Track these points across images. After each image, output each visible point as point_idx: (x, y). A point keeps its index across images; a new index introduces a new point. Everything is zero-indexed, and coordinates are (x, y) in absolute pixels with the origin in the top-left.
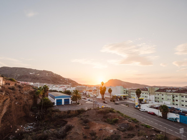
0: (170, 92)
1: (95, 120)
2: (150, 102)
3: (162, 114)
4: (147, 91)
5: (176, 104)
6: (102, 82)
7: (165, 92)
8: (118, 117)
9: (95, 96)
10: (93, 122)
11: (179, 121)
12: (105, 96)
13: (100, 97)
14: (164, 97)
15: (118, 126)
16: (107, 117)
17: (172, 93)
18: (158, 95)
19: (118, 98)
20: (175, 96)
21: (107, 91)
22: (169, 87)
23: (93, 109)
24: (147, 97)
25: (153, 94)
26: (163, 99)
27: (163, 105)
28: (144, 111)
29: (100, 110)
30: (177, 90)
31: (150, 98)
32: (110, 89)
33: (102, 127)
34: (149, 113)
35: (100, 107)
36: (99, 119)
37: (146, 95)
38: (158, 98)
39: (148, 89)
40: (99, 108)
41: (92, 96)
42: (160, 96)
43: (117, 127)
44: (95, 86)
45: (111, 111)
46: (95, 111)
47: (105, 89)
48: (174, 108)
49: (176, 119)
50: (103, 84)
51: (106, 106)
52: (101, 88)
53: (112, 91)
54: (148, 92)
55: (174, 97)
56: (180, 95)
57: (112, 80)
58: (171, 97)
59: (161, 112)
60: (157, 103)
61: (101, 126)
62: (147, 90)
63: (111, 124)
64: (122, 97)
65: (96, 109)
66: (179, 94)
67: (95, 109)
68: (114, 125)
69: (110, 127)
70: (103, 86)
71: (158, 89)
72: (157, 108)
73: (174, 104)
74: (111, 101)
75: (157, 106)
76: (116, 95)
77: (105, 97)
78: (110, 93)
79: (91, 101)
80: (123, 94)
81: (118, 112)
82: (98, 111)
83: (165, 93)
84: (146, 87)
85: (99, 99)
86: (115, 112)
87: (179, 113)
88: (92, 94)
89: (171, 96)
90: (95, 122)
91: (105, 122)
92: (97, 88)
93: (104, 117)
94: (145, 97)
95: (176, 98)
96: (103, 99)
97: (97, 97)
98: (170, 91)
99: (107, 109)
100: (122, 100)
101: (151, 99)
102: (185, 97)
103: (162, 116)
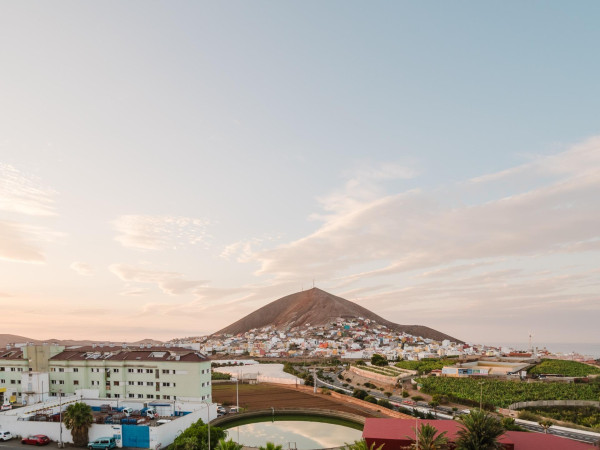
0: (98, 359)
2: (31, 399)
3: (72, 433)
4: (20, 358)
5: (116, 396)
7: (83, 359)
11: (120, 444)
14: (80, 376)
17: (102, 363)
18: (60, 370)
20: (111, 369)
22: (94, 343)
24: (20, 382)
25: (43, 369)
26: (76, 382)
27: (74, 404)
28: (8, 437)
30: (118, 352)
31: (30, 384)
34: (28, 442)
37: (16, 375)
38: (61, 382)
39: (24, 350)
42: (68, 375)
48: (109, 408)
49: (113, 440)
54: (24, 363)
55: (108, 375)
56: (125, 366)
58: (100, 376)
59: (68, 427)
60: (56, 401)
62: (19, 355)
66: (121, 363)
71: (61, 349)
72: (55, 418)
73: (109, 396)
75: (56, 411)
83: (83, 363)
84: (17, 346)
87: (123, 422)
89: (102, 371)
94: (13, 382)
95: (114, 377)
98: (97, 354)
101: (34, 390)
102: (135, 370)
103: (71, 441)
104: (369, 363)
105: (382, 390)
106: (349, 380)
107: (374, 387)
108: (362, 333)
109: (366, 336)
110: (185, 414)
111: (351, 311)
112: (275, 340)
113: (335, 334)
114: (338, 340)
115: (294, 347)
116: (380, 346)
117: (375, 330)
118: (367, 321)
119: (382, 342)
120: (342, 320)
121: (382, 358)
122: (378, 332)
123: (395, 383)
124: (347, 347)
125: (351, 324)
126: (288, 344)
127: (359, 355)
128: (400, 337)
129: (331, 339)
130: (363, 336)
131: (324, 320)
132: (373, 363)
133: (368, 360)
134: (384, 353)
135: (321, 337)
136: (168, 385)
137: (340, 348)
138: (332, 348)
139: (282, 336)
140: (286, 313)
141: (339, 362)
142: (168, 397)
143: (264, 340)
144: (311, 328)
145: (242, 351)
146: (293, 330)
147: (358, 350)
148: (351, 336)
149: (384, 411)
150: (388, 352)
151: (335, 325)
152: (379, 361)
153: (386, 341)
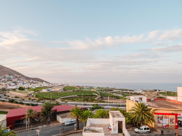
104: (18, 90)
105: (21, 98)
106: (8, 96)
107: (18, 98)
108: (16, 80)
109: (18, 81)
111: (12, 72)
113: (5, 80)
114: (5, 82)
116: (23, 84)
117: (21, 79)
118: (18, 76)
119: (23, 82)
120: (8, 75)
122: (23, 80)
123: (26, 96)
124: (9, 85)
125: (12, 77)
127: (14, 87)
128: (30, 81)
129: (3, 82)
130: (16, 81)
132: (19, 90)
134: (24, 86)
137: (6, 85)
138: (2, 85)
141: (5, 90)
147: (14, 85)
148: (11, 81)
149: (20, 105)
150: (26, 86)
151: (5, 77)
152: (21, 89)
153: (25, 82)
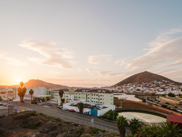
0: (85, 92)
1: (11, 129)
2: (70, 101)
3: (79, 110)
4: (68, 91)
5: (89, 101)
6: (22, 82)
7: (81, 92)
8: (40, 120)
9: (10, 99)
10: (8, 132)
11: (90, 114)
12: (25, 98)
13: (18, 99)
14: (81, 96)
15: (41, 128)
16: (28, 122)
17: (86, 93)
18: (76, 94)
19: (40, 99)
20: (88, 95)
21: (27, 93)
22: (84, 88)
23: (8, 116)
24: (68, 97)
25: (73, 94)
26: (80, 97)
27: (80, 102)
28: (66, 109)
29: (18, 115)
30: (89, 90)
31: (70, 97)
32: (32, 90)
33: (22, 134)
34: (70, 111)
35: (18, 112)
36: (17, 126)
37: (67, 95)
38: (77, 97)
39: (69, 89)
40: (16, 113)
41: (6, 99)
42: (78, 95)
43: (40, 131)
44: (10, 87)
45: (33, 114)
46: (11, 117)
47: (25, 90)
48: (87, 104)
49: (89, 112)
50: (22, 84)
51: (26, 109)
52: (19, 89)
53: (33, 92)
54: (69, 92)
55: (87, 96)
56: (91, 94)
57: (34, 80)
58: (85, 96)
59: (79, 108)
60: (75, 102)
61: (20, 133)
62: (68, 90)
63: (33, 128)
64: (45, 98)
65: (13, 115)
66: (90, 93)
67: (11, 115)
68: (36, 128)
69: (31, 132)
70: (23, 87)
71: (77, 89)
72: (76, 106)
73: (87, 101)
74: (32, 103)
75: (76, 104)
76: (39, 96)
77: (25, 100)
78: (32, 95)
79: (4, 106)
80: (46, 95)
81: (41, 114)
82: (16, 116)
83: (81, 93)
84: (68, 88)
85: (16, 102)
86: (37, 115)
87: (90, 108)
88: (6, 97)
89: (86, 95)
90: (11, 131)
91: (26, 127)
92: (13, 89)
93: (24, 123)
94: (67, 97)
95: (88, 96)
96: (22, 101)
97: (14, 101)
98: (84, 91)
99: (28, 113)
100: (45, 101)
101: (71, 99)
102: (93, 95)
103: (79, 112)
104: (167, 96)
105: (173, 105)
106: (159, 101)
107: (169, 104)
109: (166, 87)
110: (106, 107)
111: (160, 78)
112: (132, 88)
113: (153, 86)
114: (154, 88)
115: (138, 90)
116: (171, 90)
117: (170, 85)
118: (166, 82)
119: (172, 88)
120: (156, 81)
121: (173, 94)
122: (171, 85)
123: (178, 103)
124: (158, 90)
125: (160, 83)
126: (136, 89)
127: (163, 93)
128: (180, 87)
129: (152, 87)
130: (164, 87)
131: (149, 81)
132: (169, 96)
133: (167, 95)
134: (173, 92)
135: (148, 87)
136: (102, 99)
137: (155, 90)
138: (152, 90)
139: (134, 86)
140: (136, 79)
141: (155, 95)
142: (102, 103)
143: (128, 88)
144: (144, 84)
145: (121, 91)
146: (138, 84)
147: (162, 91)
148: (159, 86)
149: (174, 113)
150: (175, 92)
151: (153, 83)
152: (171, 95)
153: (174, 88)
